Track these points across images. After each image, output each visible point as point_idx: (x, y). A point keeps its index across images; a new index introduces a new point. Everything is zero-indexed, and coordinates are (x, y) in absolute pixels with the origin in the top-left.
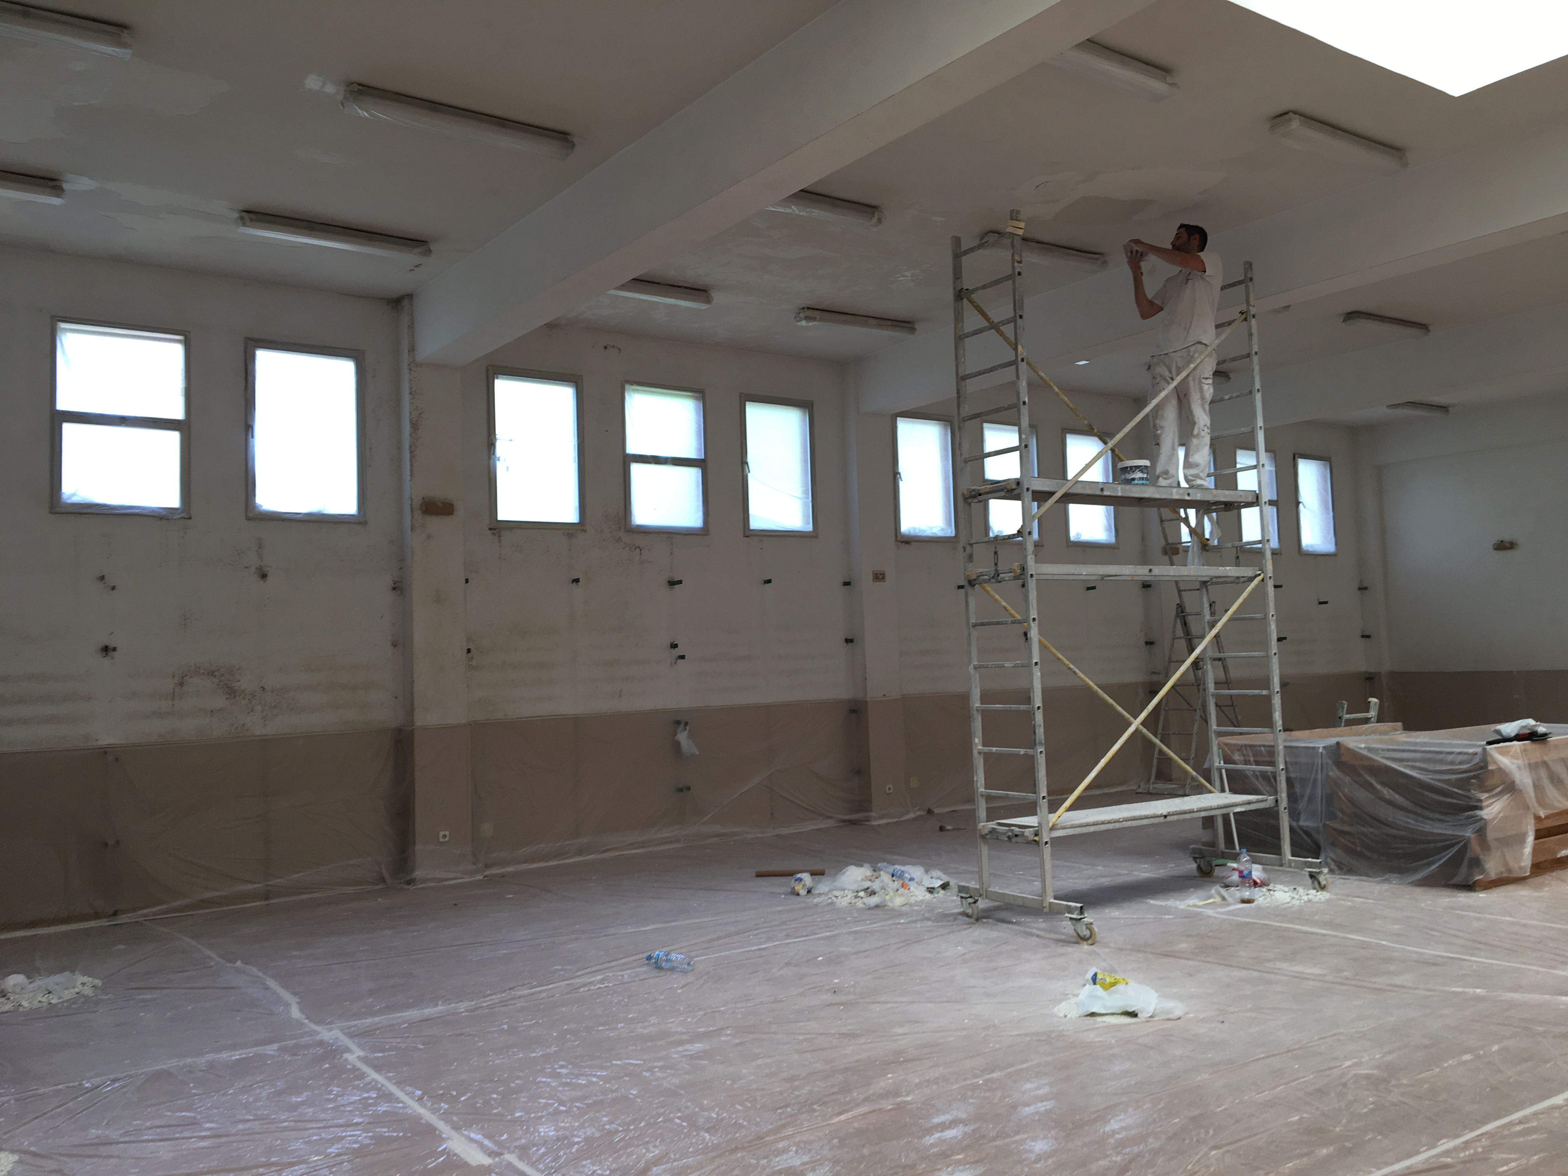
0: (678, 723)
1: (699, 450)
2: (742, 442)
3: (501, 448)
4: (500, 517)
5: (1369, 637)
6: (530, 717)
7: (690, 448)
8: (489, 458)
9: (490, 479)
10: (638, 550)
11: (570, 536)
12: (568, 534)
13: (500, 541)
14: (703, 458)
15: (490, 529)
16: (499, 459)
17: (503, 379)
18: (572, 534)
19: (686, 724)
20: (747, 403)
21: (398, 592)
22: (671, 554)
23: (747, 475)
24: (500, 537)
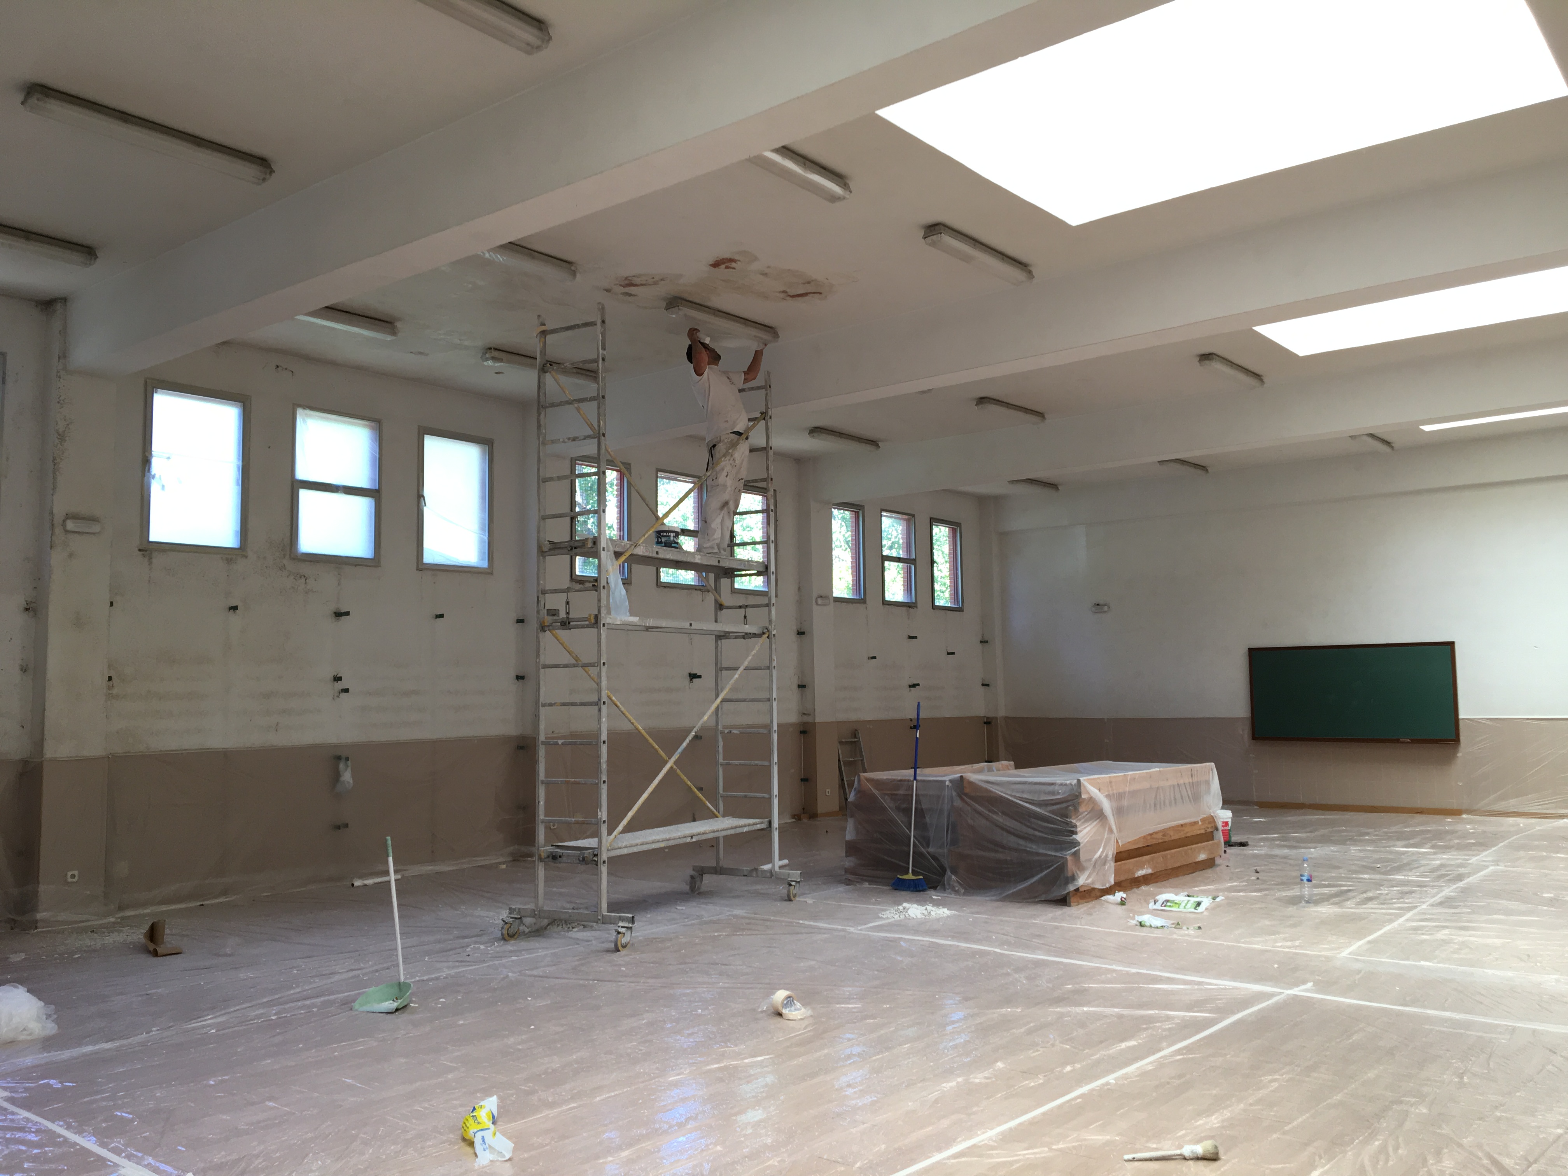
0: (339, 758)
1: (373, 480)
2: (418, 475)
3: (157, 465)
4: (152, 538)
5: (988, 685)
6: (175, 751)
7: (362, 478)
8: (143, 475)
9: (142, 497)
10: (303, 580)
11: (229, 561)
12: (227, 559)
13: (150, 563)
14: (377, 488)
15: (140, 550)
16: (154, 477)
17: (164, 393)
18: (231, 559)
19: (347, 759)
20: (426, 436)
21: (31, 613)
22: (339, 584)
23: (423, 508)
24: (150, 558)
